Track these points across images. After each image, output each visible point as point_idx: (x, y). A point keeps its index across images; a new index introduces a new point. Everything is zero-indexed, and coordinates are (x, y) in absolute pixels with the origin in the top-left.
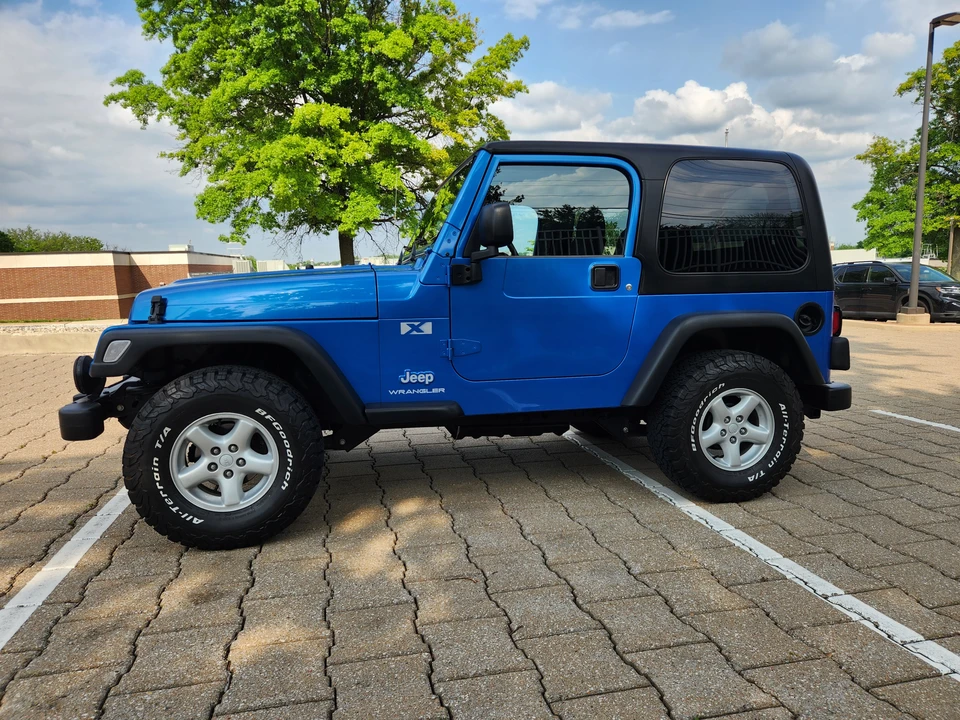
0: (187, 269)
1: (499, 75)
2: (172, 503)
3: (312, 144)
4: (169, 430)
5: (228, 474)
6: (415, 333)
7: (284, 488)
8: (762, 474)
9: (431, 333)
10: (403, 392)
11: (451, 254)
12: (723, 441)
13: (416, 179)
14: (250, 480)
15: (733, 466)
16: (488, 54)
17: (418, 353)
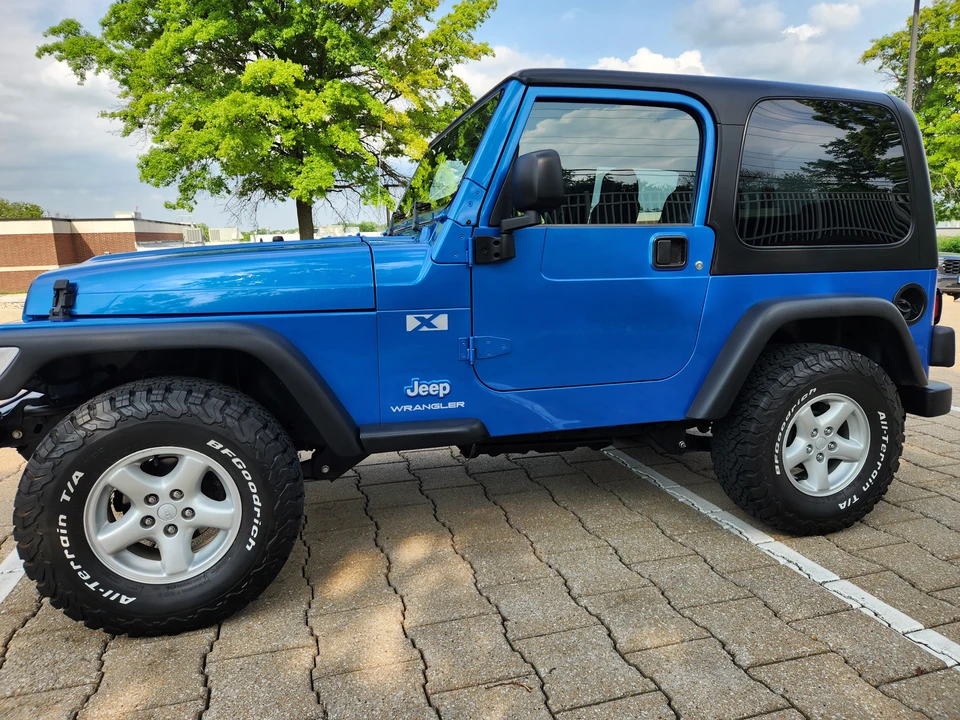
0: (134, 237)
1: (464, 34)
2: (88, 577)
3: (265, 103)
4: (81, 474)
5: (170, 530)
6: (425, 329)
7: (249, 548)
8: (856, 499)
9: (446, 328)
10: (410, 408)
11: (474, 222)
12: (808, 460)
13: (377, 143)
14: (201, 536)
15: (820, 491)
16: (452, 12)
17: (430, 355)
